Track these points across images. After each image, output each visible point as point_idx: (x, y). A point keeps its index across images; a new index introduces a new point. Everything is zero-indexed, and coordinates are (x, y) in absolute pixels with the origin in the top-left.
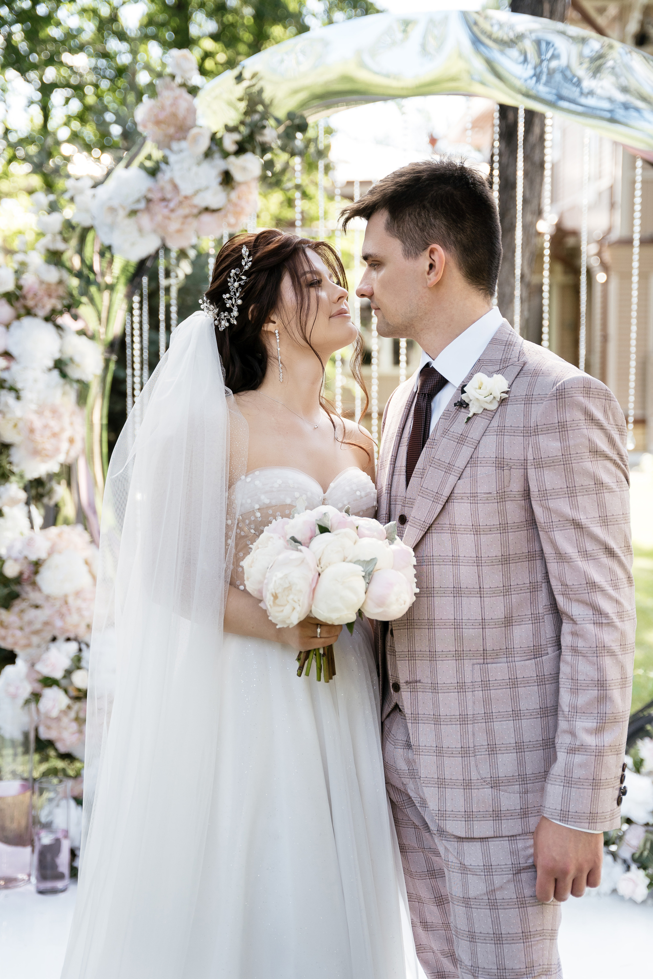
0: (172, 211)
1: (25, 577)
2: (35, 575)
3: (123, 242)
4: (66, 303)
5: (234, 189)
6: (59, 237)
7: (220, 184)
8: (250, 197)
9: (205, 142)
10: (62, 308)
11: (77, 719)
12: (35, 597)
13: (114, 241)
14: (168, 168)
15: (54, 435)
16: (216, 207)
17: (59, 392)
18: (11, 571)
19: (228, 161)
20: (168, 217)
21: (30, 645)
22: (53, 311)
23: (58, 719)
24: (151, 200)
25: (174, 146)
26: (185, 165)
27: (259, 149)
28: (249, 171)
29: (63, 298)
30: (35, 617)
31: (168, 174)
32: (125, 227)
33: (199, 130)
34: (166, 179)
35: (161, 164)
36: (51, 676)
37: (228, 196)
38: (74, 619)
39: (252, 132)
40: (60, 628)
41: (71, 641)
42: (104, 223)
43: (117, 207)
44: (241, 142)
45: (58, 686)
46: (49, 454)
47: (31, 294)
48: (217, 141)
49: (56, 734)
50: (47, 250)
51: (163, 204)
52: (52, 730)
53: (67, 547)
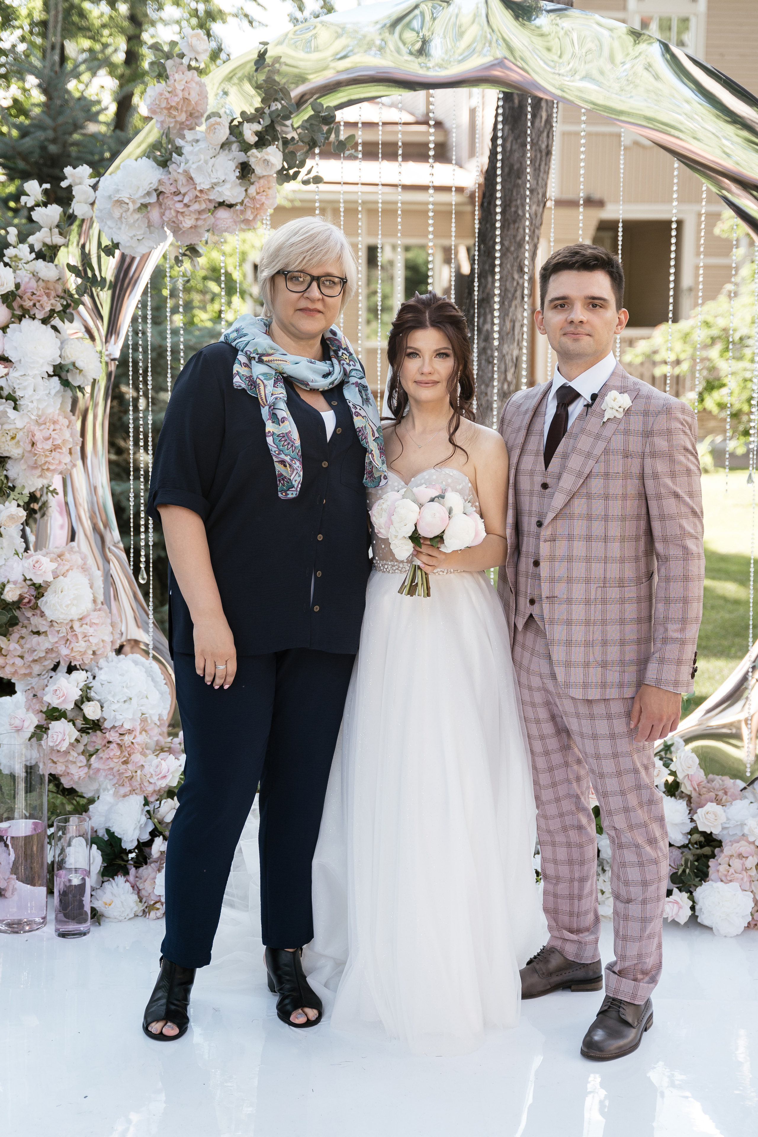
0: (187, 206)
1: (26, 600)
2: (37, 598)
3: (132, 238)
4: (65, 303)
5: (252, 184)
6: (56, 230)
7: (237, 177)
8: (270, 192)
9: (224, 133)
10: (61, 308)
11: (83, 753)
12: (37, 622)
13: (122, 238)
14: (182, 159)
15: (56, 448)
16: (233, 202)
17: (60, 400)
18: (10, 595)
19: (249, 153)
20: (182, 213)
21: (30, 674)
22: (52, 311)
23: (67, 753)
24: (161, 192)
25: (186, 132)
26: (202, 157)
27: (281, 141)
28: (272, 164)
29: (62, 298)
30: (39, 644)
31: (182, 165)
32: (135, 222)
33: (218, 120)
34: (180, 170)
35: (174, 155)
36: (60, 707)
37: (246, 190)
38: (81, 645)
39: (272, 122)
40: (66, 656)
41: (78, 670)
42: (110, 215)
43: (127, 201)
44: (260, 132)
45: (66, 719)
46: (52, 467)
47: (29, 294)
48: (235, 131)
49: (64, 768)
50: (45, 244)
51: (177, 198)
52: (59, 764)
53: (71, 568)
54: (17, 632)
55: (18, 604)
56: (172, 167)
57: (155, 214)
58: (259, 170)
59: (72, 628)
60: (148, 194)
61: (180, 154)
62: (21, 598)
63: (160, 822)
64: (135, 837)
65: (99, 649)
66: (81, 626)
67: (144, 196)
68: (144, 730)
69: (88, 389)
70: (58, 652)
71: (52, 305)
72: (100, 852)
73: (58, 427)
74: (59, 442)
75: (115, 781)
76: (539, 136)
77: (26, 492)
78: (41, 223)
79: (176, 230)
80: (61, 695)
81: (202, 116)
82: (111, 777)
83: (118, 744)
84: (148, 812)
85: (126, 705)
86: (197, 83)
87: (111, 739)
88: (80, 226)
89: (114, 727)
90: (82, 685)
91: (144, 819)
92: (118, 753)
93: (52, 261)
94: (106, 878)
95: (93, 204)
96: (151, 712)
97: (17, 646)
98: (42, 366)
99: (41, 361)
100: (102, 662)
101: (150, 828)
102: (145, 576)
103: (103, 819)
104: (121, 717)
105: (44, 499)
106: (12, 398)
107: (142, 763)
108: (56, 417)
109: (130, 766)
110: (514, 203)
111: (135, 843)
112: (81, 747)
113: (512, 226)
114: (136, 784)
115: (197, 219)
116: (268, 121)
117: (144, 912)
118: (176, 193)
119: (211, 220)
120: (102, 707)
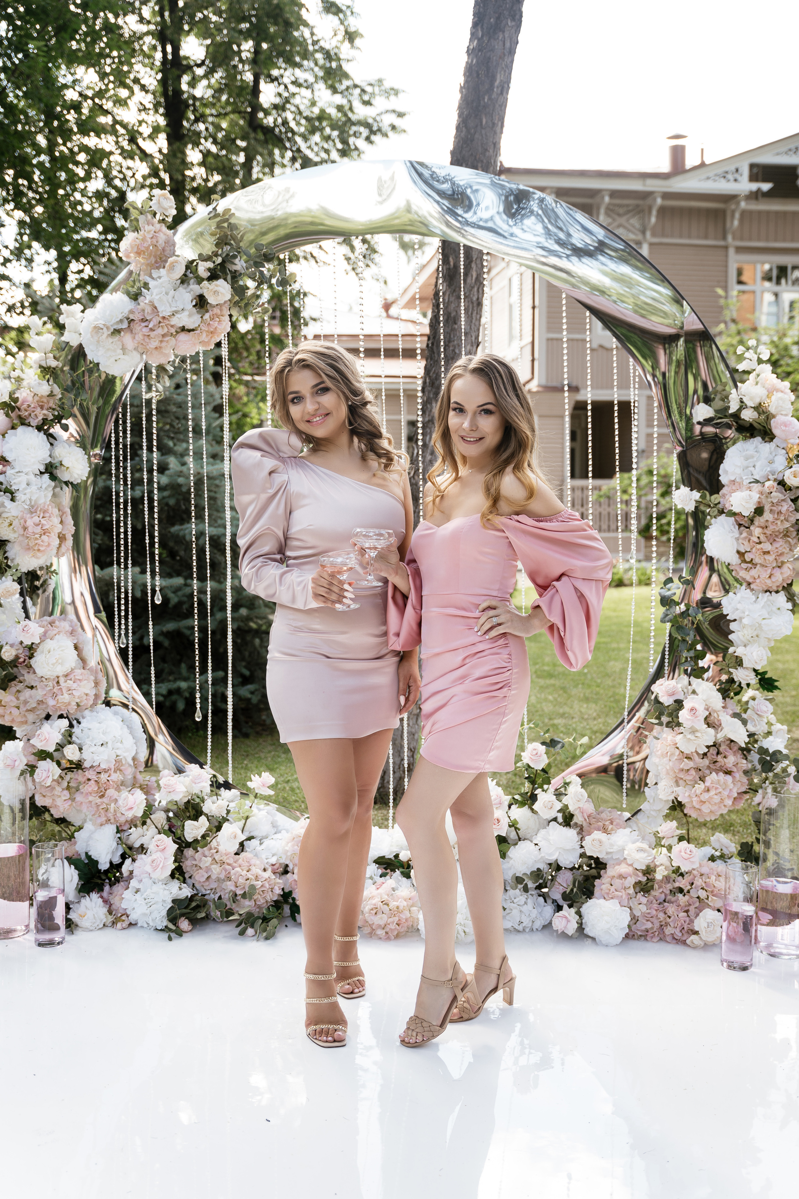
0: (152, 330)
1: (21, 660)
2: (30, 658)
3: (109, 359)
4: (56, 413)
5: (207, 311)
6: (51, 355)
7: (194, 307)
9: (182, 271)
10: (53, 418)
11: (68, 788)
12: (29, 678)
13: (101, 358)
14: (149, 292)
15: (45, 532)
16: (191, 327)
17: (50, 494)
18: (8, 655)
19: (203, 286)
20: (149, 336)
21: (26, 722)
22: (45, 421)
23: (52, 788)
24: (132, 320)
25: (155, 273)
26: (164, 289)
27: (229, 277)
28: (222, 295)
29: (53, 409)
30: (31, 697)
31: (149, 297)
32: (110, 344)
33: (177, 259)
34: (147, 302)
35: (143, 290)
36: (45, 750)
37: (202, 318)
38: (66, 698)
39: (224, 261)
40: (54, 706)
41: (63, 718)
43: (101, 326)
44: (213, 269)
45: (52, 759)
47: (25, 406)
48: (191, 268)
49: (51, 801)
50: (40, 366)
51: (144, 324)
52: (48, 798)
53: (59, 633)
54: (14, 687)
55: (14, 663)
56: (141, 299)
57: (127, 338)
58: (211, 300)
59: (58, 682)
60: (121, 321)
61: (147, 288)
62: (17, 657)
63: (130, 848)
64: (109, 860)
65: (82, 701)
66: (66, 681)
67: (118, 323)
68: (118, 769)
70: (48, 704)
71: (44, 414)
72: (77, 872)
73: (47, 515)
74: (47, 527)
75: (94, 813)
77: (25, 570)
78: (37, 348)
80: (43, 739)
81: (169, 259)
82: (91, 809)
83: (96, 781)
84: (120, 838)
85: (103, 748)
87: (90, 777)
89: (92, 767)
90: (63, 730)
91: (116, 845)
92: (96, 789)
94: (82, 894)
96: (125, 754)
97: (14, 699)
98: (34, 464)
99: (33, 460)
100: (87, 712)
101: (120, 852)
103: (84, 844)
104: (98, 758)
105: (45, 577)
106: (7, 490)
107: (115, 797)
108: (47, 507)
109: (104, 800)
111: (109, 865)
112: (65, 784)
114: (111, 816)
115: (161, 341)
116: (219, 260)
117: (113, 923)
118: (144, 320)
119: (172, 341)
120: (80, 749)
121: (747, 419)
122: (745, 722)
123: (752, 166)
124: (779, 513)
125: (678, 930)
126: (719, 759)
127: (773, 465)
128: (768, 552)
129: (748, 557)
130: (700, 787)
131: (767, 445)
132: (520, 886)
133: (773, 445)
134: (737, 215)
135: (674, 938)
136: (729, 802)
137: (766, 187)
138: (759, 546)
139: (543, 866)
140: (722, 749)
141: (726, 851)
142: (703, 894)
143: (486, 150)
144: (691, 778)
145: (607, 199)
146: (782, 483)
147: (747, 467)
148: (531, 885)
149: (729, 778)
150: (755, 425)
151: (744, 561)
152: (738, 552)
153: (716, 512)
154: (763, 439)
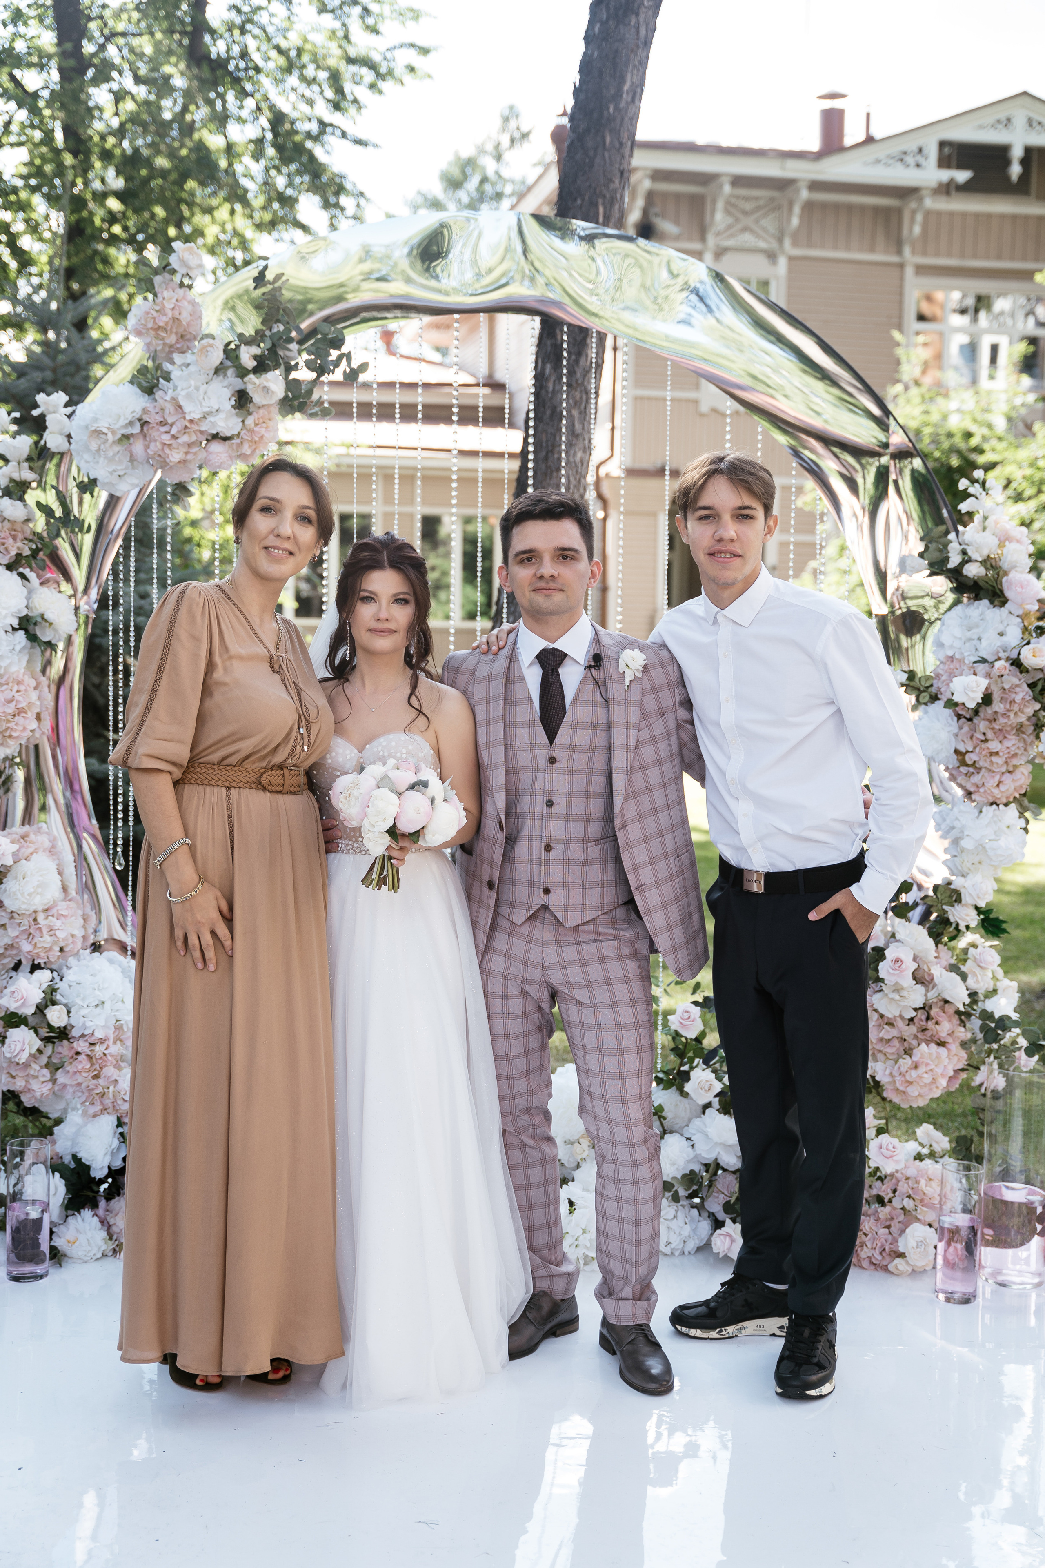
0: (175, 437)
3: (111, 473)
4: (34, 547)
5: (250, 414)
6: (26, 465)
7: (233, 406)
8: (271, 424)
9: (217, 356)
10: (29, 553)
11: (47, 1066)
13: (100, 472)
14: (171, 385)
15: (19, 712)
16: (228, 434)
17: (26, 658)
19: (246, 379)
20: (170, 445)
22: (19, 556)
23: (27, 1065)
24: (146, 422)
25: (178, 358)
26: (192, 382)
27: (282, 367)
28: (273, 392)
29: (31, 541)
31: (170, 392)
32: (114, 455)
33: (211, 341)
34: (168, 398)
35: (161, 380)
36: (20, 1013)
37: (243, 421)
38: (46, 940)
39: (274, 345)
40: (28, 952)
41: (42, 968)
42: (87, 449)
43: (105, 431)
44: (260, 356)
45: (27, 1025)
46: (15, 734)
48: (230, 354)
49: (23, 1083)
50: (12, 480)
51: (163, 429)
52: (18, 1079)
53: (36, 851)
56: (158, 394)
57: (138, 447)
58: (258, 399)
59: (35, 920)
60: (131, 423)
61: (168, 379)
64: (106, 1164)
65: (67, 945)
66: (47, 918)
67: (126, 426)
68: (118, 1039)
69: (61, 646)
70: (19, 949)
71: (18, 548)
72: (63, 1181)
73: (22, 688)
74: (23, 705)
75: (84, 1099)
76: (585, 376)
78: (8, 456)
79: (163, 464)
80: (19, 997)
81: (195, 339)
82: (80, 1094)
83: (88, 1055)
84: (122, 1134)
85: (98, 1010)
86: (189, 302)
87: (79, 1050)
88: (58, 466)
89: (83, 1036)
90: (46, 986)
91: (116, 1143)
92: (88, 1066)
93: (21, 499)
94: (70, 1212)
95: (69, 436)
98: (5, 617)
99: (4, 612)
100: (72, 961)
102: (123, 862)
103: (69, 1143)
104: (91, 1024)
105: (7, 772)
108: (21, 676)
109: (101, 1081)
110: (557, 449)
111: (106, 1171)
112: (44, 1060)
113: (555, 474)
114: (108, 1102)
115: (186, 453)
116: (269, 344)
117: (114, 1251)
118: (163, 423)
119: (202, 455)
120: (69, 1012)
121: (970, 575)
122: (964, 977)
123: (942, 144)
124: (1013, 702)
125: (877, 1251)
126: (930, 1024)
127: (1004, 638)
128: (997, 753)
129: (970, 759)
130: (906, 1062)
131: (996, 610)
132: (668, 1194)
133: (1004, 611)
134: (919, 217)
135: (872, 1263)
136: (943, 1082)
137: (962, 176)
138: (984, 745)
139: (696, 1168)
140: (932, 1013)
141: (937, 1148)
142: (908, 1204)
143: (611, 181)
144: (893, 1050)
145: (727, 189)
146: (1017, 663)
147: (970, 640)
148: (682, 1193)
149: (942, 1050)
150: (981, 584)
151: (963, 763)
152: (957, 752)
153: (927, 698)
154: (992, 602)
